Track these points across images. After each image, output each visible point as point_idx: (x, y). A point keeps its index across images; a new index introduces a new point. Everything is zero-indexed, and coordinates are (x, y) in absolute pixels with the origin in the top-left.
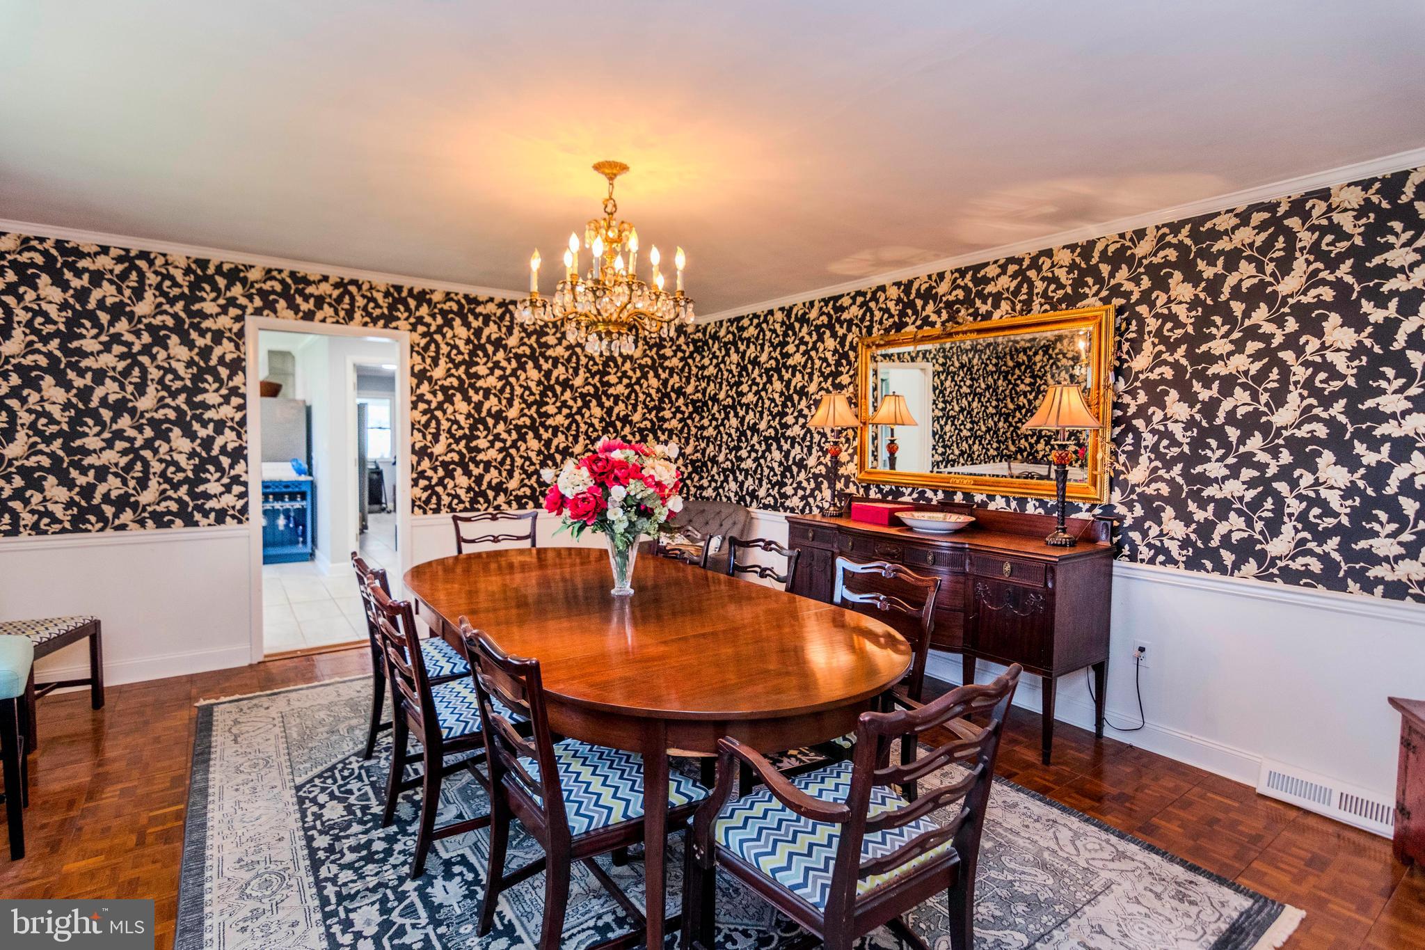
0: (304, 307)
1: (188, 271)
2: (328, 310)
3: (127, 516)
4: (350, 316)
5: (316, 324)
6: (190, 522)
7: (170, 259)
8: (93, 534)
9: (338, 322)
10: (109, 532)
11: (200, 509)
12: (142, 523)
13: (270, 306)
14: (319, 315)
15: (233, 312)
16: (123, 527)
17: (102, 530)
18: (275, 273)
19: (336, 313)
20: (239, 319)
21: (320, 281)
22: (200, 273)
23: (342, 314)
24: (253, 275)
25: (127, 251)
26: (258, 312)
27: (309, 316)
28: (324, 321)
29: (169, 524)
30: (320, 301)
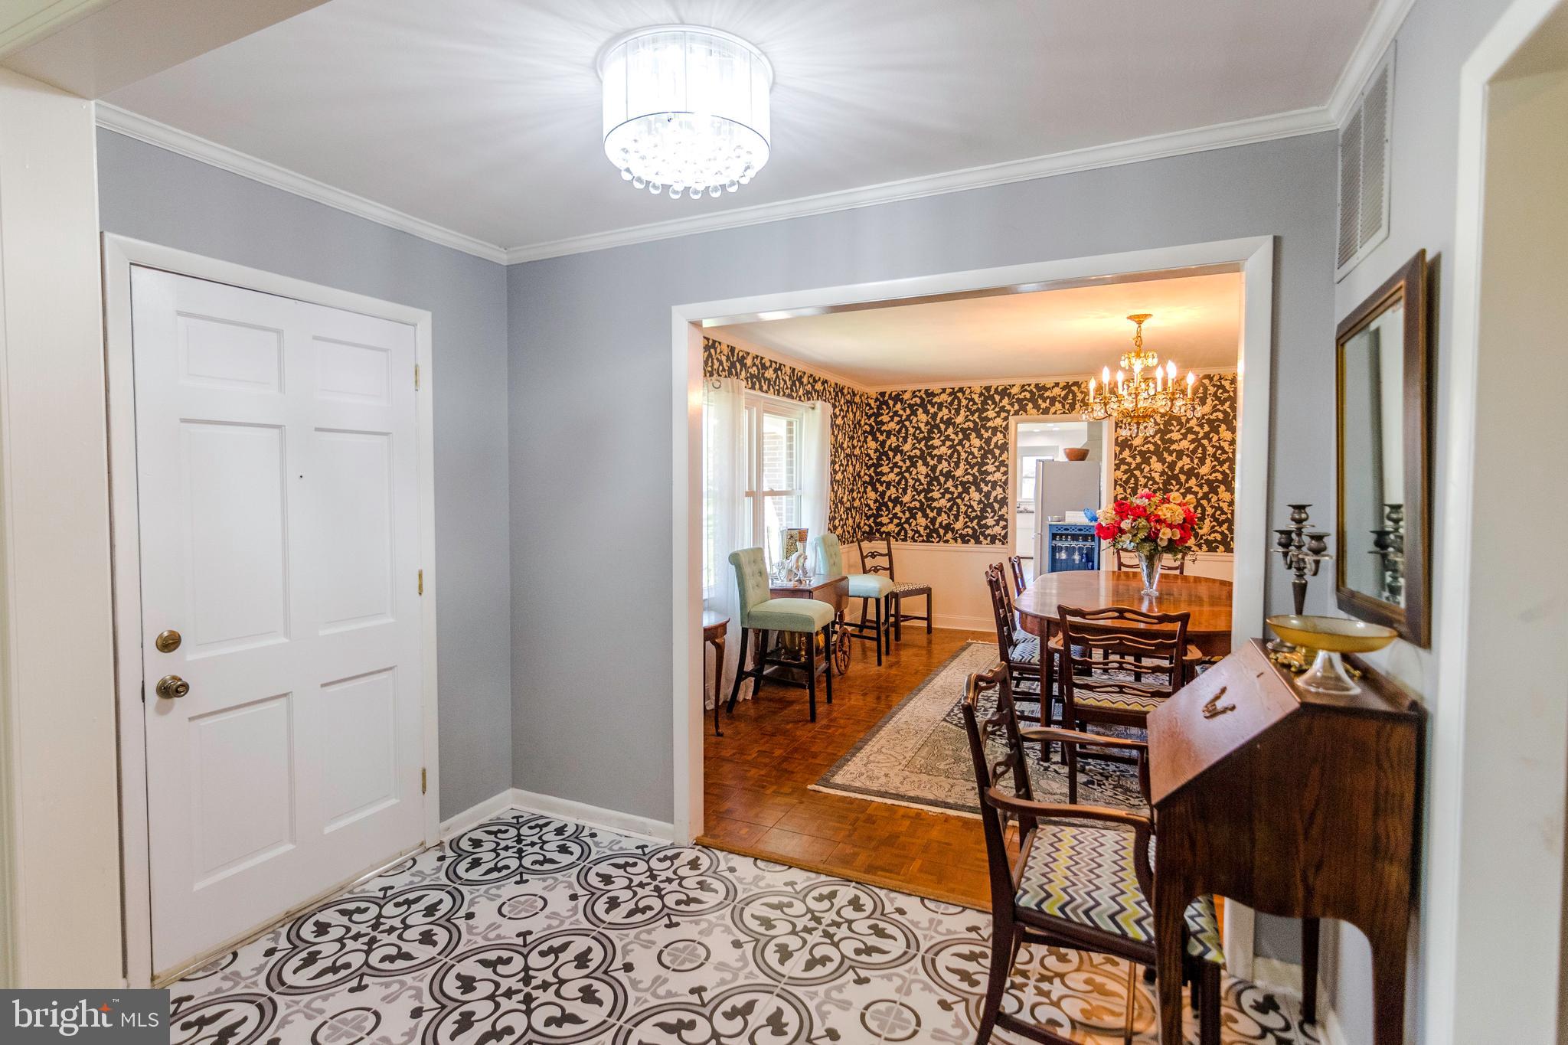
0: (1043, 405)
1: (981, 394)
2: (1058, 405)
3: (949, 535)
4: (1072, 407)
5: (1050, 416)
6: (978, 542)
7: (973, 389)
8: (935, 544)
9: (1064, 413)
10: (941, 543)
11: (982, 534)
12: (955, 540)
13: (1023, 408)
14: (1053, 410)
15: (1003, 415)
16: (947, 541)
17: (938, 542)
18: (1026, 387)
19: (1064, 407)
20: (1006, 419)
21: (1053, 387)
22: (987, 395)
23: (1067, 406)
24: (1014, 391)
25: (953, 389)
26: (1016, 413)
27: (1046, 411)
28: (1055, 413)
29: (967, 542)
30: (1053, 400)
